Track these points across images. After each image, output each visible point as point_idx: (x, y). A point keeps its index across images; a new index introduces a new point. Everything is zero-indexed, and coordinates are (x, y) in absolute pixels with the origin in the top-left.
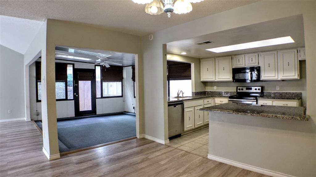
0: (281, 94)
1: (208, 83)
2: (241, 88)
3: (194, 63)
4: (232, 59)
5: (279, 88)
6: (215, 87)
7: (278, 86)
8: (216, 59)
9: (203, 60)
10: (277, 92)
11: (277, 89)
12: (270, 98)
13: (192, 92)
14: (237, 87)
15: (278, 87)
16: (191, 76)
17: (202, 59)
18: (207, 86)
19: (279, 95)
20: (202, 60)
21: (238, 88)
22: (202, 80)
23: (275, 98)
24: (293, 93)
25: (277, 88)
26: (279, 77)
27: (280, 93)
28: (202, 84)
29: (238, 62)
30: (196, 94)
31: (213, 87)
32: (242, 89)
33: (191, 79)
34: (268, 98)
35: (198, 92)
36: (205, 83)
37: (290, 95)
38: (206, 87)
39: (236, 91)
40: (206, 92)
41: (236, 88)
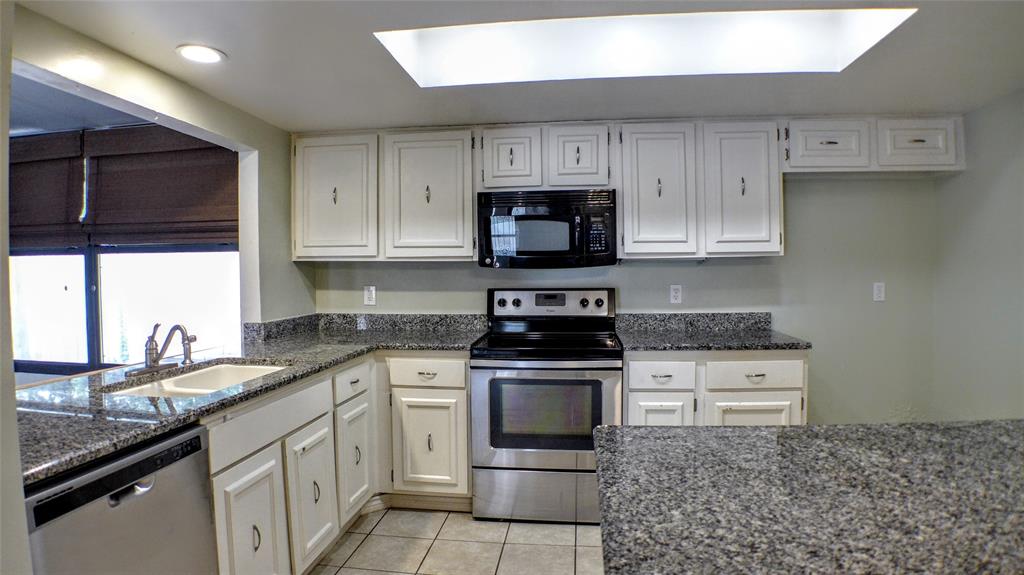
0: (691, 322)
1: (332, 272)
2: (510, 297)
3: (256, 153)
4: (473, 147)
5: (680, 294)
6: (366, 292)
7: (679, 287)
8: (388, 139)
9: (306, 141)
10: (675, 315)
11: (673, 301)
12: (686, 348)
13: (246, 327)
14: (491, 293)
15: (676, 290)
16: (235, 229)
17: (301, 134)
18: (325, 287)
19: (683, 326)
20: (301, 144)
21: (498, 296)
22: (301, 252)
23: (709, 348)
24: (741, 318)
25: (673, 293)
26: (702, 246)
27: (687, 316)
28: (299, 280)
29: (505, 165)
30: (268, 337)
31: (357, 293)
32: (517, 303)
33: (234, 247)
34: (679, 348)
35: (278, 324)
36: (315, 272)
37: (726, 324)
38: (319, 293)
39: (484, 312)
40: (318, 317)
41: (484, 295)
